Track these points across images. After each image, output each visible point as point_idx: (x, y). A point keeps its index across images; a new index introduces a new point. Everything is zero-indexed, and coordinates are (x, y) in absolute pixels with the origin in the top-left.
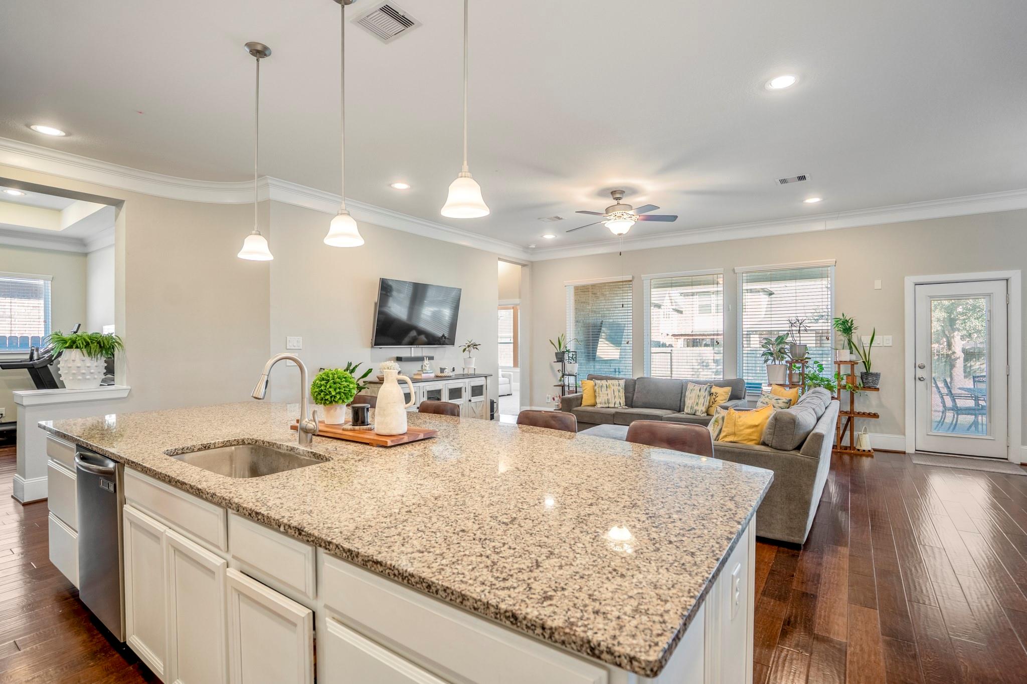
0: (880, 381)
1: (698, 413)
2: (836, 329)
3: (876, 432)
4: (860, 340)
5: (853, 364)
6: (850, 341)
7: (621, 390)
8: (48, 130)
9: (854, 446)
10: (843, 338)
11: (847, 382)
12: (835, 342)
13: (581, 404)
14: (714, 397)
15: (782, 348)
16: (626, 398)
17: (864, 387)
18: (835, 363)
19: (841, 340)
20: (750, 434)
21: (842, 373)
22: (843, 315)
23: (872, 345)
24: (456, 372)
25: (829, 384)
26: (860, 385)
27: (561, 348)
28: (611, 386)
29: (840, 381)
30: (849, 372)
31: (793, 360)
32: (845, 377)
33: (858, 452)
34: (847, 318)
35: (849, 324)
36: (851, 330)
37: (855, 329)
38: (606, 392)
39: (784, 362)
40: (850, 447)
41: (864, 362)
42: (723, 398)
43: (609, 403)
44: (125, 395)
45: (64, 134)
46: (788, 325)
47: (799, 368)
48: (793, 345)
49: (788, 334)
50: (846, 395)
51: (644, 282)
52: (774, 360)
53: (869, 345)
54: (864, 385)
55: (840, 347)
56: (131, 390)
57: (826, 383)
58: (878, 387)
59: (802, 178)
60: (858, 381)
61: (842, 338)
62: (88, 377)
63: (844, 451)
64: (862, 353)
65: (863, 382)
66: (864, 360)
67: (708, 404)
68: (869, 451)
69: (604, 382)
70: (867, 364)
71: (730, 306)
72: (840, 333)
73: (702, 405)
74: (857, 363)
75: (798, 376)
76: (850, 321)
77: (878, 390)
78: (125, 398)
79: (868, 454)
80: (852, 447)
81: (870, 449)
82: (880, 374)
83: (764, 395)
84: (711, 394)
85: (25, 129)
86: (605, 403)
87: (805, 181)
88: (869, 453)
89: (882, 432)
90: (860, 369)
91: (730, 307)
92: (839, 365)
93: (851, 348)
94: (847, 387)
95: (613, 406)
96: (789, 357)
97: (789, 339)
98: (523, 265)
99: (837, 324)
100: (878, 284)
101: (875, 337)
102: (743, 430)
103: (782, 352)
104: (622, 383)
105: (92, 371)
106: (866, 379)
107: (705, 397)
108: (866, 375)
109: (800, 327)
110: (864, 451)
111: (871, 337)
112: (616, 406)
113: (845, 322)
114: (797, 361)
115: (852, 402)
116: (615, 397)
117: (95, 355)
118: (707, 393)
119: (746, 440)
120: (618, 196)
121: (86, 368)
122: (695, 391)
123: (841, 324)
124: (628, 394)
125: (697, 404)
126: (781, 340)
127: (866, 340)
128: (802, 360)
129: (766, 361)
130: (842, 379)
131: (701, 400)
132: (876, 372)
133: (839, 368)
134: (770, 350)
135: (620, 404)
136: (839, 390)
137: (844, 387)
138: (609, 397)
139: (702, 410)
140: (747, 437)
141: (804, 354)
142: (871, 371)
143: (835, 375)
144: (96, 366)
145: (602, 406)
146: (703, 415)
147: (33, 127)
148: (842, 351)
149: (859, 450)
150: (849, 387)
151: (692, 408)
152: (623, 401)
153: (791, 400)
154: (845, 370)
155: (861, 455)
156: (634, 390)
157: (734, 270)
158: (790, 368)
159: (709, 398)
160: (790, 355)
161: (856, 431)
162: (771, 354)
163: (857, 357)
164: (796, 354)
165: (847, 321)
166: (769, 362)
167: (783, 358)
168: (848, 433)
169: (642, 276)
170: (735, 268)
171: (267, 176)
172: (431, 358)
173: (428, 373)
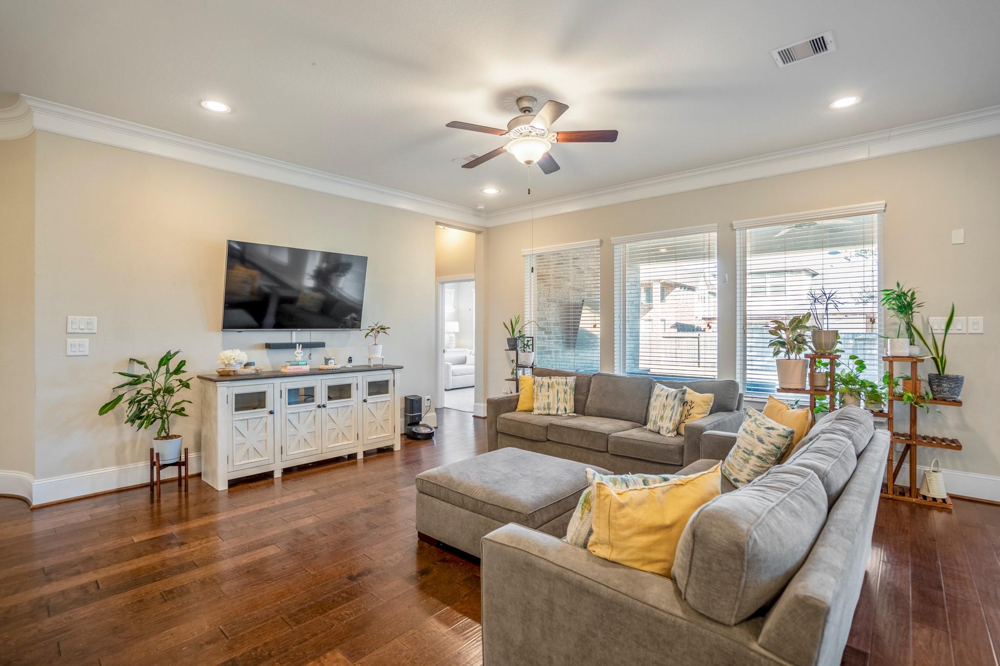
0: (963, 389)
1: (663, 432)
2: (887, 306)
3: (955, 468)
4: (926, 324)
5: (914, 361)
6: (909, 326)
7: (569, 391)
9: (918, 487)
10: (899, 321)
11: (904, 390)
12: (885, 326)
13: (516, 408)
14: (688, 407)
15: (800, 335)
16: (576, 401)
17: (935, 399)
18: (885, 359)
19: (895, 324)
20: (649, 548)
21: (896, 375)
22: (898, 285)
23: (949, 332)
24: (354, 363)
25: (874, 392)
26: (927, 394)
27: (515, 333)
28: (555, 384)
29: (893, 388)
30: (908, 373)
31: (816, 353)
32: (901, 382)
33: (924, 502)
34: (905, 290)
35: (908, 299)
36: (911, 309)
37: (919, 306)
38: (547, 394)
39: (802, 356)
40: (910, 489)
41: (934, 358)
42: (701, 410)
43: (549, 409)
46: (808, 302)
47: (825, 365)
48: (817, 332)
49: (810, 315)
50: (901, 410)
51: (615, 247)
52: (788, 353)
53: (944, 332)
54: (934, 395)
55: (893, 334)
57: (869, 389)
58: (959, 398)
59: (819, 45)
60: (924, 388)
61: (896, 320)
63: (901, 498)
64: (930, 342)
65: (932, 390)
66: (935, 355)
67: (678, 417)
68: (944, 501)
69: (546, 380)
70: (939, 362)
71: (727, 275)
72: (892, 312)
73: (668, 420)
74: (923, 360)
75: (824, 377)
76: (909, 294)
77: (959, 403)
79: (941, 505)
80: (912, 490)
81: (945, 497)
82: (963, 378)
83: (750, 416)
84: (685, 403)
86: (544, 409)
87: (825, 52)
88: (944, 505)
89: (966, 469)
90: (927, 369)
91: (727, 278)
92: (891, 362)
93: (911, 336)
94: (905, 397)
95: (554, 412)
96: (810, 348)
97: (811, 323)
98: (478, 233)
99: (887, 299)
100: (958, 236)
101: (955, 318)
102: (629, 537)
103: (800, 341)
104: (571, 380)
106: (938, 386)
107: (673, 408)
108: (938, 379)
109: (827, 304)
110: (934, 499)
111: (947, 319)
112: (559, 413)
113: (901, 296)
114: (823, 356)
115: (913, 421)
116: (558, 401)
118: (677, 401)
119: (637, 560)
120: (525, 104)
122: (661, 398)
123: (894, 299)
124: (580, 397)
125: (662, 417)
126: (797, 322)
127: (938, 323)
128: (830, 354)
129: (776, 353)
130: (897, 384)
131: (668, 413)
132: (955, 374)
133: (891, 367)
134: (781, 337)
135: (565, 410)
136: (891, 402)
137: (900, 397)
138: (551, 400)
139: (667, 428)
140: (641, 555)
141: (834, 345)
142: (946, 372)
143: (885, 377)
145: (539, 412)
146: (669, 435)
148: (896, 340)
149: (925, 497)
150: (909, 397)
151: (655, 423)
152: (570, 406)
153: (792, 432)
154: (901, 370)
155: (930, 508)
156: (588, 391)
157: (731, 226)
158: (813, 364)
159: (680, 409)
160: (811, 345)
161: (920, 464)
162: (783, 344)
163: (921, 350)
164: (820, 344)
165: (905, 295)
166: (782, 356)
167: (800, 350)
168: (906, 466)
169: (612, 239)
170: (734, 222)
171: (22, 95)
172: (322, 345)
173: (298, 365)
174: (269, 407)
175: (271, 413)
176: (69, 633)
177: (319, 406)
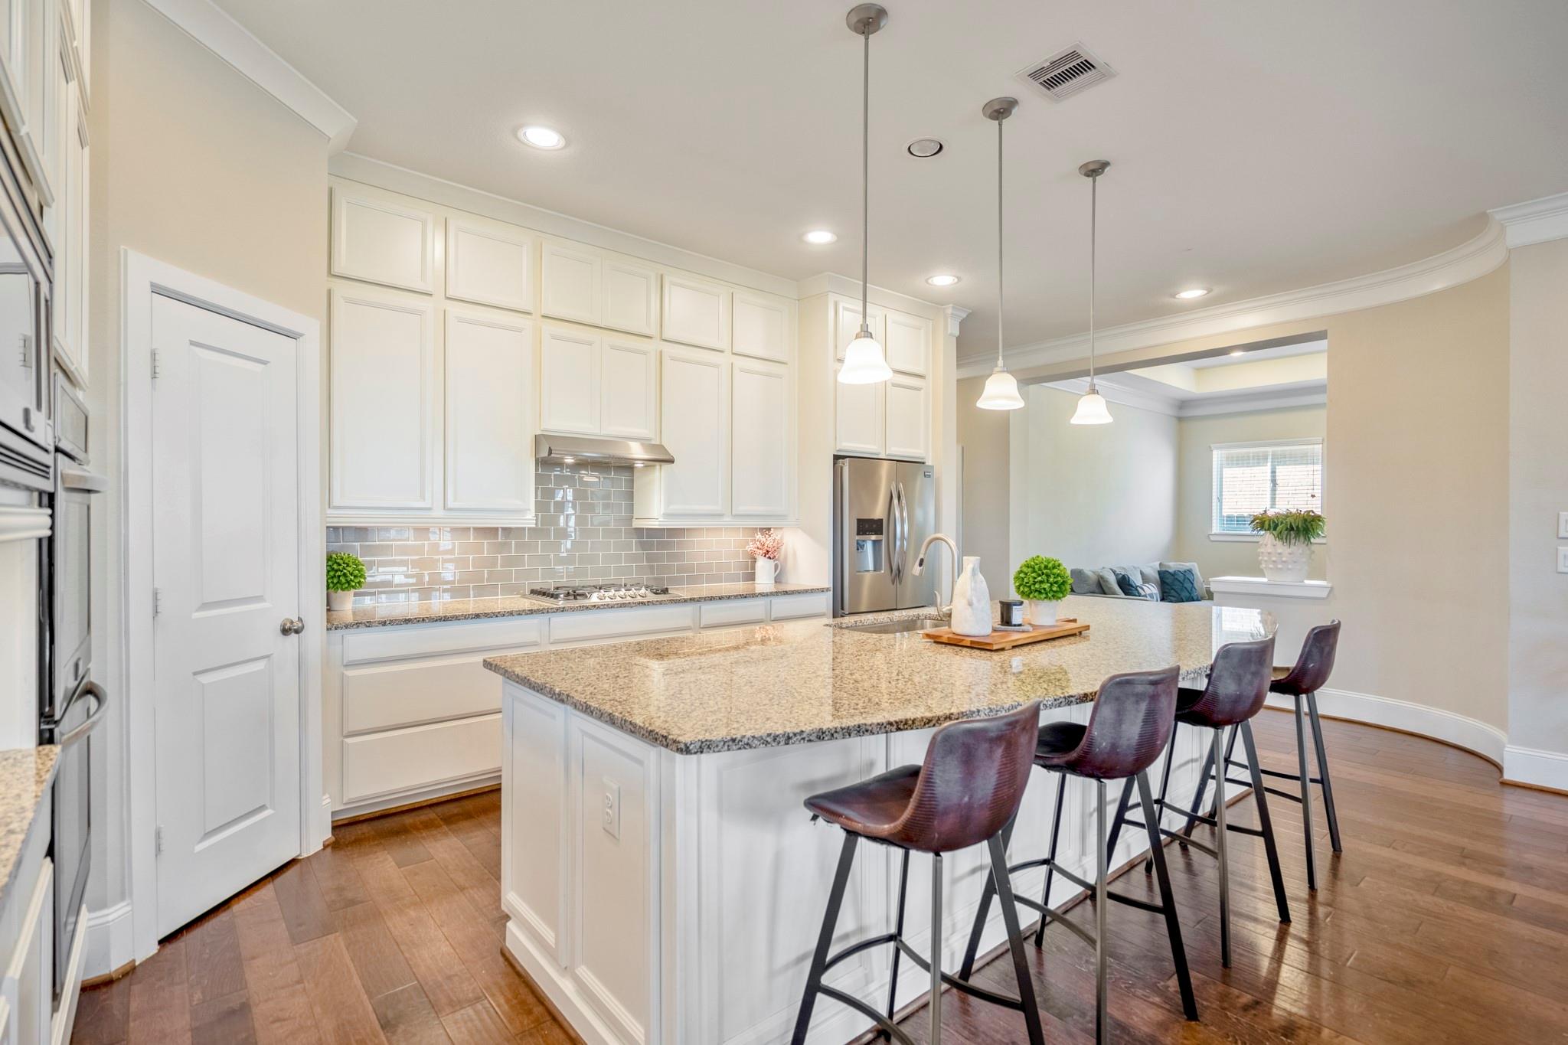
8: (1191, 294)
44: (1324, 594)
45: (1205, 292)
56: (1332, 589)
62: (1280, 566)
78: (1323, 599)
85: (1172, 300)
105: (1284, 559)
117: (1286, 539)
121: (1277, 555)
144: (1290, 554)
147: (1177, 296)
171: (1488, 211)
176: (1440, 921)
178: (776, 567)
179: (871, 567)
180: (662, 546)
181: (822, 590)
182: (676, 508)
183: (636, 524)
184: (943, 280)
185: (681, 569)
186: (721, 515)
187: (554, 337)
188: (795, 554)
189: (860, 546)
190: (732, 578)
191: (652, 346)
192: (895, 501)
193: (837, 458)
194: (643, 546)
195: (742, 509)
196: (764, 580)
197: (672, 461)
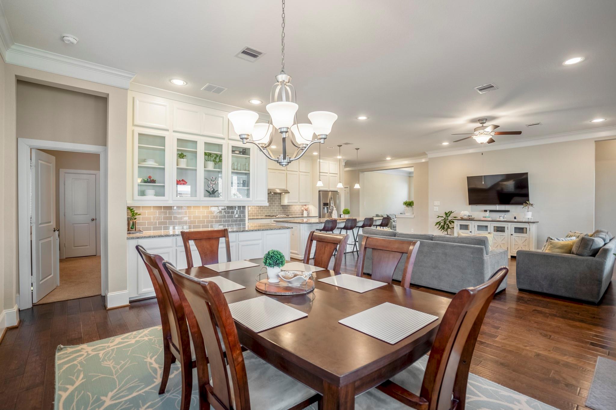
8: (389, 159)
45: (391, 158)
62: (407, 212)
120: (483, 121)
121: (407, 210)
144: (409, 209)
147: (386, 159)
172: (508, 211)
173: (486, 217)
174: (470, 230)
175: (471, 232)
177: (489, 233)
178: (308, 212)
179: (326, 212)
180: (286, 208)
181: (317, 217)
182: (290, 201)
183: (282, 204)
184: (339, 157)
185: (289, 213)
186: (297, 202)
187: (270, 172)
188: (311, 210)
189: (324, 208)
190: (300, 215)
191: (285, 172)
192: (331, 199)
193: (319, 191)
194: (282, 208)
195: (301, 201)
196: (305, 214)
197: (289, 193)
